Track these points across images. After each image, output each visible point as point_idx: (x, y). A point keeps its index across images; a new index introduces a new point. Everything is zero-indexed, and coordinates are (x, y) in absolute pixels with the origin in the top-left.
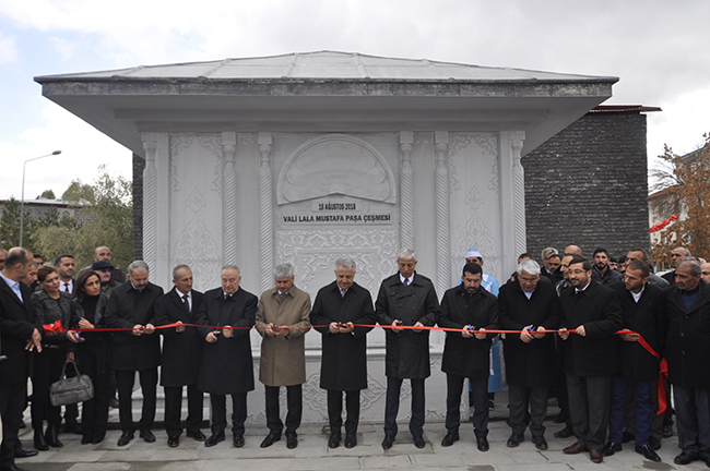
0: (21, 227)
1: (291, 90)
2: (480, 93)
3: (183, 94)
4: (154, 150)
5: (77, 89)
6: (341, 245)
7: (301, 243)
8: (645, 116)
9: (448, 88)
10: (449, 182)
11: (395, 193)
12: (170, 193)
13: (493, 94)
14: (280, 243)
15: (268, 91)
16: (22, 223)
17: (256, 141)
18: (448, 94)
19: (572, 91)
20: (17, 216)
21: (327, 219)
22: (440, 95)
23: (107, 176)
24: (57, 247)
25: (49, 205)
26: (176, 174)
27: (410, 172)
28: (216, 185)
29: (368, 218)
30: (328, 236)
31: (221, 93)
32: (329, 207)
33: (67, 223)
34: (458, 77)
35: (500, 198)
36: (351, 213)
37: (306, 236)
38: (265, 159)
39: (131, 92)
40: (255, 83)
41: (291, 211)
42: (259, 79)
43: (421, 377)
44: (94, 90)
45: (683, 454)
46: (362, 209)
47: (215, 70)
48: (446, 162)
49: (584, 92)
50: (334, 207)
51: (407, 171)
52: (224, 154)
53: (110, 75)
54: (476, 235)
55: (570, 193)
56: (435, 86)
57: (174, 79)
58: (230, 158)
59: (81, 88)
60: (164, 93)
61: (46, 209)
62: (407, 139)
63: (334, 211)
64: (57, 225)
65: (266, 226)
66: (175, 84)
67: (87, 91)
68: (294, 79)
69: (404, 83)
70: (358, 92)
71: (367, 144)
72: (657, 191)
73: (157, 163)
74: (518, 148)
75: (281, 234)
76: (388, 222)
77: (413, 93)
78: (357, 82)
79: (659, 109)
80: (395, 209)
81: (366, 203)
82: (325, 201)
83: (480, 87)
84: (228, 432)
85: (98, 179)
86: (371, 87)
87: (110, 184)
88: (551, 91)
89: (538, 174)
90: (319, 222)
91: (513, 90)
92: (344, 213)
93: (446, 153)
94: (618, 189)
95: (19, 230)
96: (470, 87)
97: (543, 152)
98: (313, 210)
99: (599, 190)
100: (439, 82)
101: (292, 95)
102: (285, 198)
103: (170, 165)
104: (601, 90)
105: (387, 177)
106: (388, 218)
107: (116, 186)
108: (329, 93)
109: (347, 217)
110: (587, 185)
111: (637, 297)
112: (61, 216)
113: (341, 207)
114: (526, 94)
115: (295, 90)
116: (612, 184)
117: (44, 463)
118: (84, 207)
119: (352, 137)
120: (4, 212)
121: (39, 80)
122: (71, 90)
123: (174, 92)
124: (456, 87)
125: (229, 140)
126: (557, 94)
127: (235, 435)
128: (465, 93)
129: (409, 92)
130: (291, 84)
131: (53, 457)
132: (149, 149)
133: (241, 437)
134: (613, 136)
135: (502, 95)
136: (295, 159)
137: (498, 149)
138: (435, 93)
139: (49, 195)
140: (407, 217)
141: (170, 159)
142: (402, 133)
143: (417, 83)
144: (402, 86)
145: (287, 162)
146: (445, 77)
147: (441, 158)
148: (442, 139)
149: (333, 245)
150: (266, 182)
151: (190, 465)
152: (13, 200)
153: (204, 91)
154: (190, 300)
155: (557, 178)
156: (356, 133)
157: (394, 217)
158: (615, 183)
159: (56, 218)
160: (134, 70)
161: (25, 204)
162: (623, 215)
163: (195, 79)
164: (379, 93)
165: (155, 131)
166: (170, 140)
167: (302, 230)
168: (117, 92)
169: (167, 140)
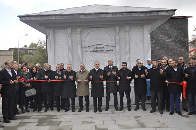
0: (19, 55)
1: (85, 16)
2: (137, 15)
3: (56, 18)
4: (50, 34)
5: (29, 18)
6: (100, 58)
7: (89, 58)
8: (188, 19)
9: (128, 14)
10: (129, 40)
11: (114, 44)
12: (54, 45)
13: (141, 15)
14: (84, 58)
15: (79, 17)
16: (19, 54)
17: (77, 31)
18: (128, 16)
19: (163, 13)
20: (17, 52)
21: (96, 51)
22: (126, 16)
23: (40, 41)
24: (28, 60)
25: (26, 49)
26: (56, 40)
27: (119, 37)
28: (66, 43)
29: (107, 50)
30: (97, 56)
31: (66, 17)
32: (96, 48)
33: (31, 54)
34: (131, 11)
35: (144, 44)
36: (103, 49)
37: (91, 56)
38: (79, 35)
39: (43, 18)
40: (75, 14)
41: (87, 49)
42: (76, 14)
43: (116, 92)
44: (33, 18)
45: (190, 112)
46: (106, 48)
47: (65, 12)
48: (128, 35)
49: (167, 14)
50: (98, 48)
51: (118, 37)
52: (68, 34)
53: (37, 14)
54: (137, 54)
55: (166, 42)
56: (125, 14)
57: (54, 14)
58: (69, 36)
59: (30, 18)
60: (51, 18)
61: (25, 50)
62: (117, 29)
63: (98, 49)
64: (28, 54)
65: (80, 53)
66: (54, 16)
67: (31, 19)
68: (86, 13)
69: (116, 13)
70: (103, 16)
71: (107, 30)
72: (193, 40)
73: (50, 38)
74: (149, 30)
75: (84, 55)
76: (113, 51)
77: (118, 16)
78: (103, 13)
79: (192, 17)
80: (114, 48)
81: (106, 46)
82: (96, 46)
83: (137, 13)
84: (70, 108)
85: (38, 42)
86: (107, 14)
87: (41, 43)
88: (157, 14)
89: (157, 37)
90: (94, 52)
91: (146, 14)
92: (101, 49)
93: (128, 32)
94: (180, 40)
95: (18, 56)
96: (134, 13)
97: (158, 30)
98: (92, 49)
99: (174, 40)
100: (126, 12)
101: (85, 17)
102: (84, 46)
103: (54, 38)
104: (172, 13)
105: (112, 39)
106: (113, 50)
107: (43, 43)
108: (95, 17)
109: (102, 50)
110: (171, 39)
111: (176, 70)
112: (29, 52)
113: (100, 48)
114: (150, 15)
115: (86, 16)
116: (178, 39)
117: (25, 116)
118: (35, 49)
119: (103, 28)
120: (14, 51)
121: (19, 16)
122: (27, 19)
123: (54, 18)
124: (130, 14)
125: (69, 31)
126: (159, 14)
127: (72, 109)
128: (133, 15)
129: (117, 15)
130: (85, 14)
131: (27, 114)
132: (48, 34)
133: (74, 109)
134: (179, 25)
135: (143, 15)
136: (87, 35)
137: (143, 30)
138: (125, 15)
139: (26, 46)
140: (118, 50)
141: (54, 36)
142: (116, 27)
143: (120, 13)
144: (115, 14)
145: (85, 36)
146: (127, 11)
147: (127, 33)
148: (127, 28)
149: (98, 58)
150: (79, 42)
151: (61, 116)
152: (16, 48)
153: (62, 17)
154: (60, 74)
155: (162, 37)
156: (103, 27)
157: (114, 50)
158: (179, 39)
159: (28, 52)
160: (43, 12)
161: (19, 49)
162: (181, 48)
163: (59, 14)
164: (109, 16)
165: (50, 29)
166: (54, 31)
167: (90, 54)
168: (39, 19)
169: (53, 31)
